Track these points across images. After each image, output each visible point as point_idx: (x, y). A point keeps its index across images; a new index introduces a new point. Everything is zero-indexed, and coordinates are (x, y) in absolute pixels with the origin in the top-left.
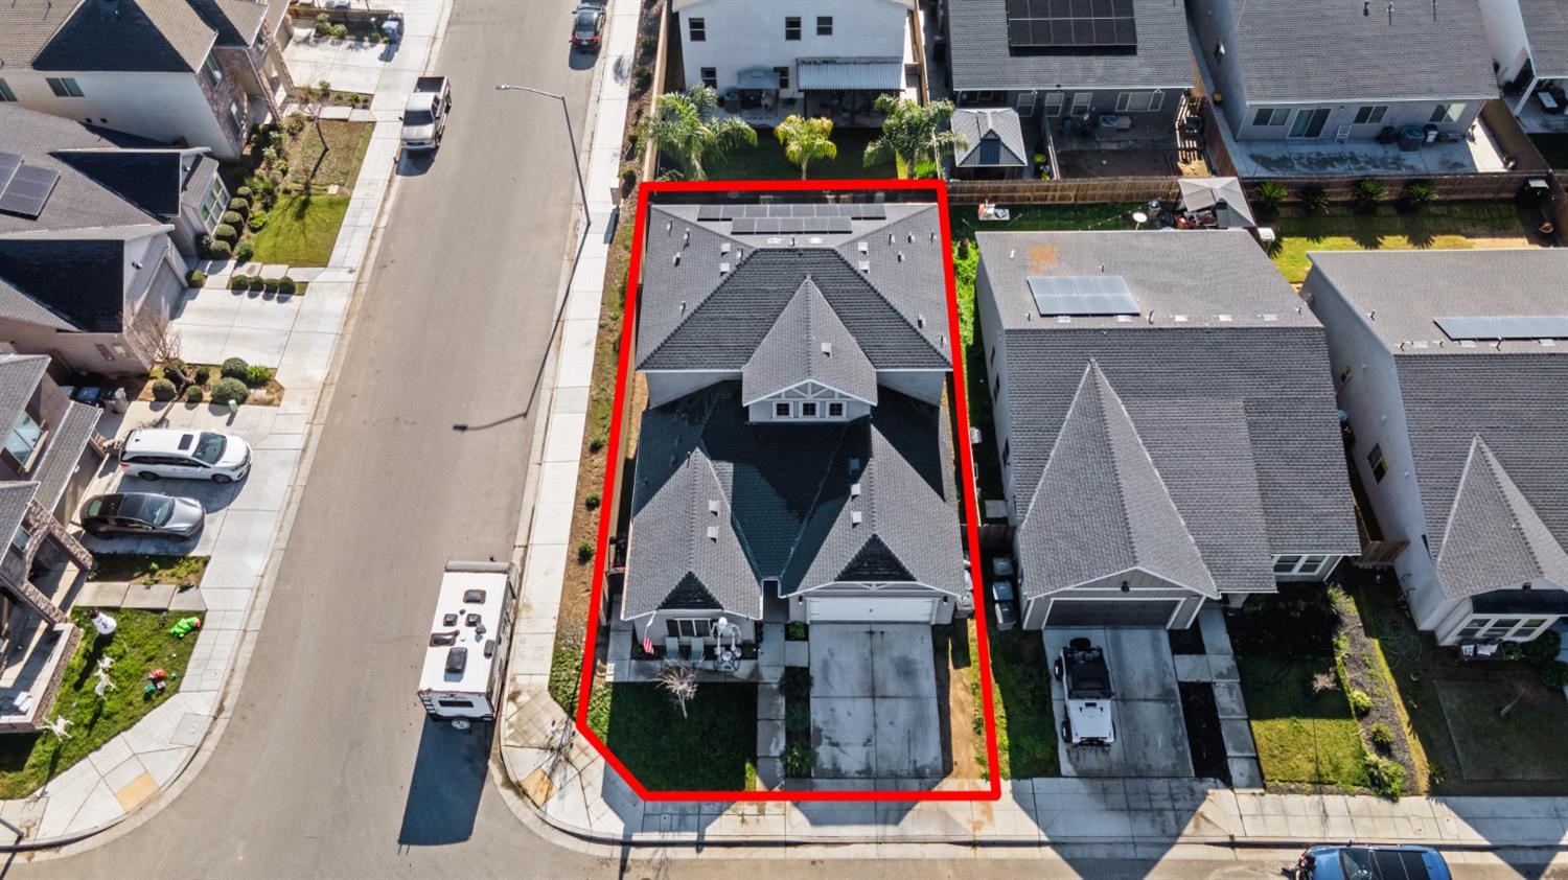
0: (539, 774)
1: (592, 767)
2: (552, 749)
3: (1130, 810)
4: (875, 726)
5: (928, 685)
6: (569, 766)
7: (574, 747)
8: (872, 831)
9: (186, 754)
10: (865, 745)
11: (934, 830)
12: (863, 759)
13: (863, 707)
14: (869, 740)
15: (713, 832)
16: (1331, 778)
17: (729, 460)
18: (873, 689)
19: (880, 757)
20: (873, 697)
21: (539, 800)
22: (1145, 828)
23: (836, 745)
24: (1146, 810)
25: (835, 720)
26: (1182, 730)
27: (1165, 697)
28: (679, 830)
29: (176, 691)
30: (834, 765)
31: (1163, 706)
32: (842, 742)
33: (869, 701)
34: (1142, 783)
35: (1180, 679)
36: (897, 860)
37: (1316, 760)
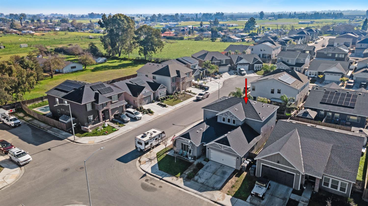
0: (145, 161)
1: (154, 163)
2: (150, 159)
4: (210, 178)
5: (227, 177)
6: (150, 162)
7: (154, 160)
8: (196, 191)
9: (101, 141)
10: (206, 180)
12: (203, 181)
13: (210, 174)
15: (164, 178)
17: (209, 125)
20: (214, 174)
21: (141, 164)
23: (200, 177)
25: (203, 174)
28: (159, 176)
29: (107, 135)
30: (197, 180)
31: (282, 200)
35: (290, 198)
36: (197, 197)
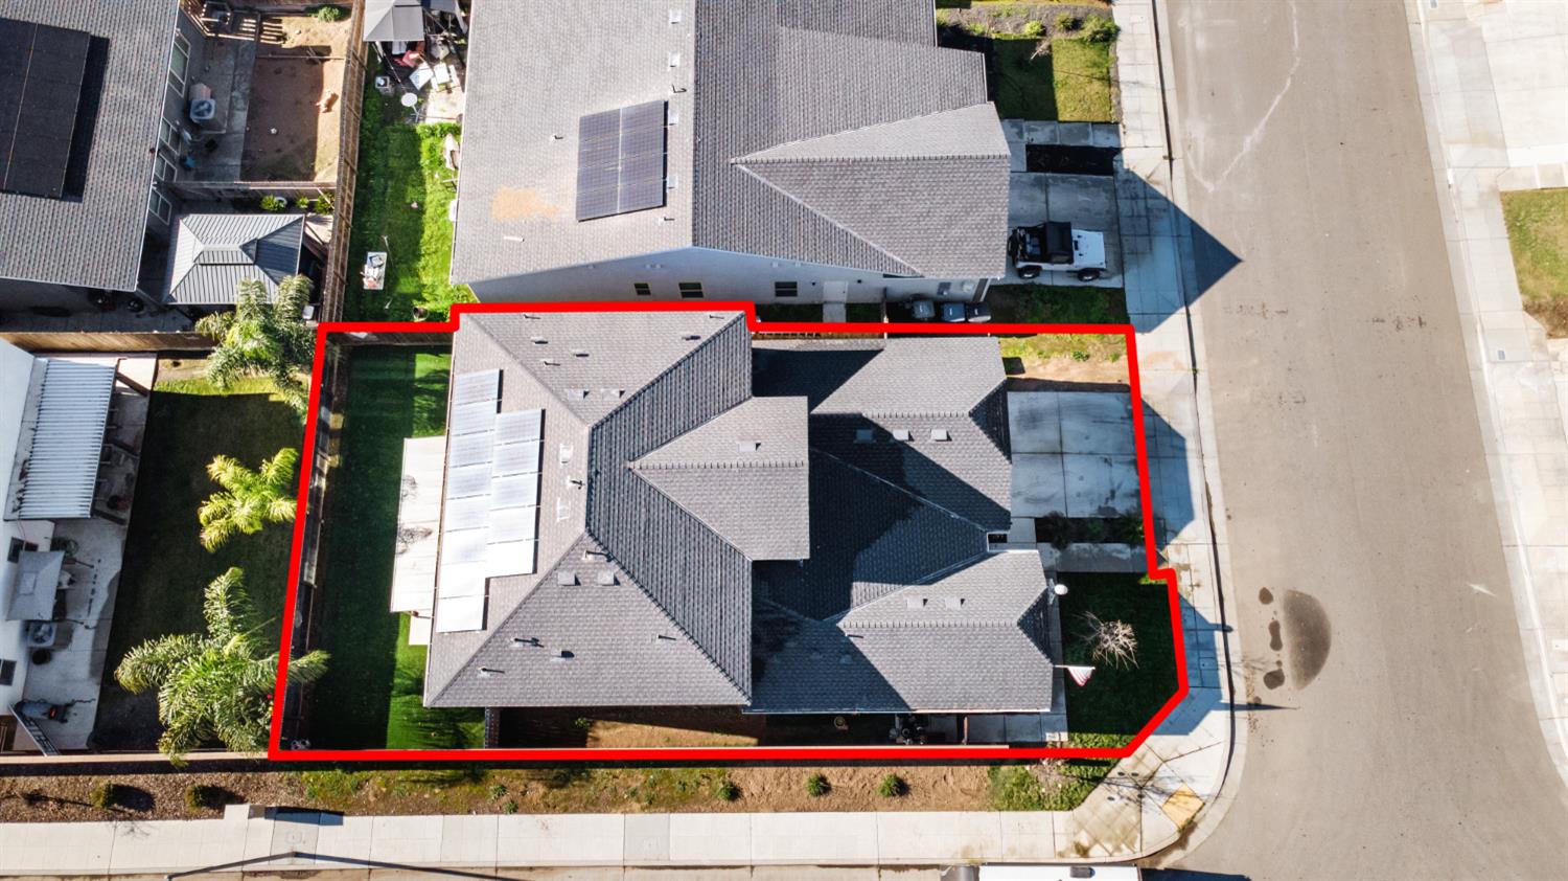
0: (1168, 808)
1: (1156, 749)
2: (1141, 796)
3: (1150, 234)
4: (1091, 453)
5: (1045, 399)
6: (1157, 775)
7: (1136, 771)
8: (1192, 462)
10: (1111, 465)
11: (1185, 406)
12: (1125, 467)
13: (1073, 465)
14: (1106, 461)
15: (1211, 615)
16: (1105, 70)
17: (849, 588)
18: (1054, 453)
19: (1120, 451)
20: (1062, 453)
21: (1195, 804)
22: (1163, 225)
23: (1113, 493)
24: (1149, 221)
25: (1088, 493)
26: (1074, 178)
27: (1044, 186)
28: (1214, 650)
30: (1132, 496)
31: (1051, 189)
32: (1110, 488)
33: (1067, 458)
34: (1124, 222)
35: (1025, 170)
36: (1218, 441)
37: (1091, 78)
